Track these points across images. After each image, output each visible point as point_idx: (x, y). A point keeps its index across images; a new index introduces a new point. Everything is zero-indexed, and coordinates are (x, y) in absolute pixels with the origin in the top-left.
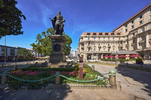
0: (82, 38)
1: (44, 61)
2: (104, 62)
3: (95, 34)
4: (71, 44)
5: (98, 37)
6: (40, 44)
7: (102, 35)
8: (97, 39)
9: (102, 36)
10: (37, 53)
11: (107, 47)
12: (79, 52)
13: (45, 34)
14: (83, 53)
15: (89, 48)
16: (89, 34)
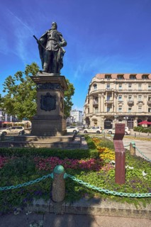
0: (95, 86)
1: (19, 130)
2: (141, 133)
3: (121, 76)
4: (72, 97)
5: (127, 82)
6: (12, 95)
7: (136, 78)
8: (125, 87)
9: (135, 80)
10: (6, 115)
11: (146, 103)
12: (87, 112)
13: (21, 76)
14: (97, 116)
15: (110, 106)
16: (108, 76)
